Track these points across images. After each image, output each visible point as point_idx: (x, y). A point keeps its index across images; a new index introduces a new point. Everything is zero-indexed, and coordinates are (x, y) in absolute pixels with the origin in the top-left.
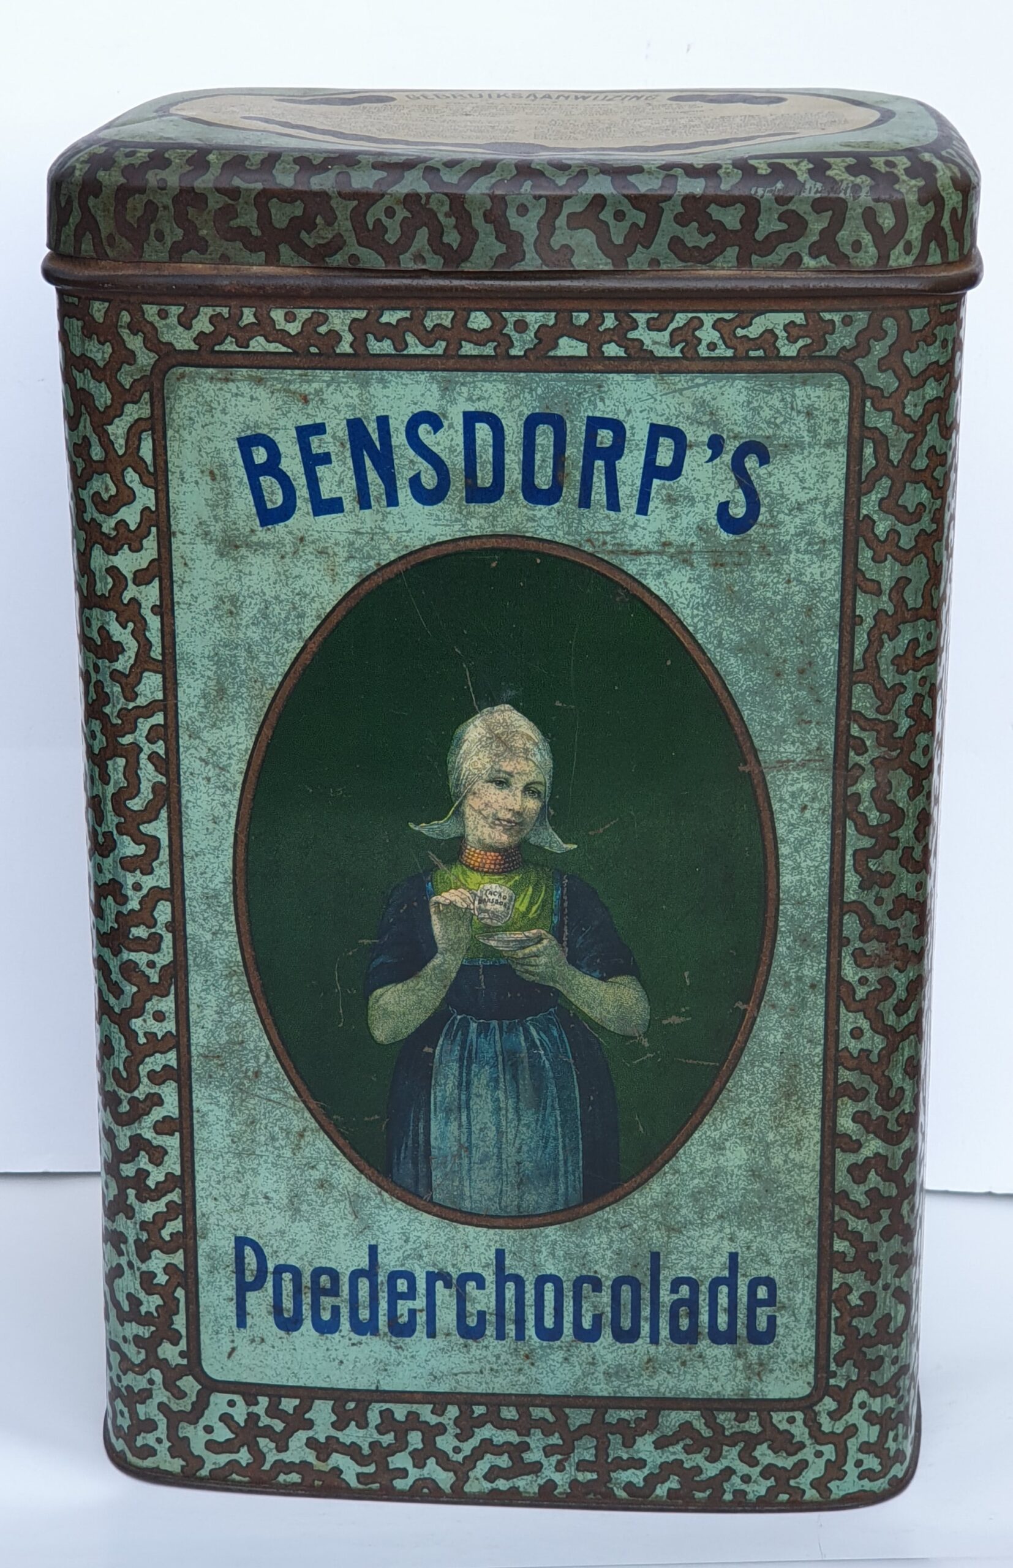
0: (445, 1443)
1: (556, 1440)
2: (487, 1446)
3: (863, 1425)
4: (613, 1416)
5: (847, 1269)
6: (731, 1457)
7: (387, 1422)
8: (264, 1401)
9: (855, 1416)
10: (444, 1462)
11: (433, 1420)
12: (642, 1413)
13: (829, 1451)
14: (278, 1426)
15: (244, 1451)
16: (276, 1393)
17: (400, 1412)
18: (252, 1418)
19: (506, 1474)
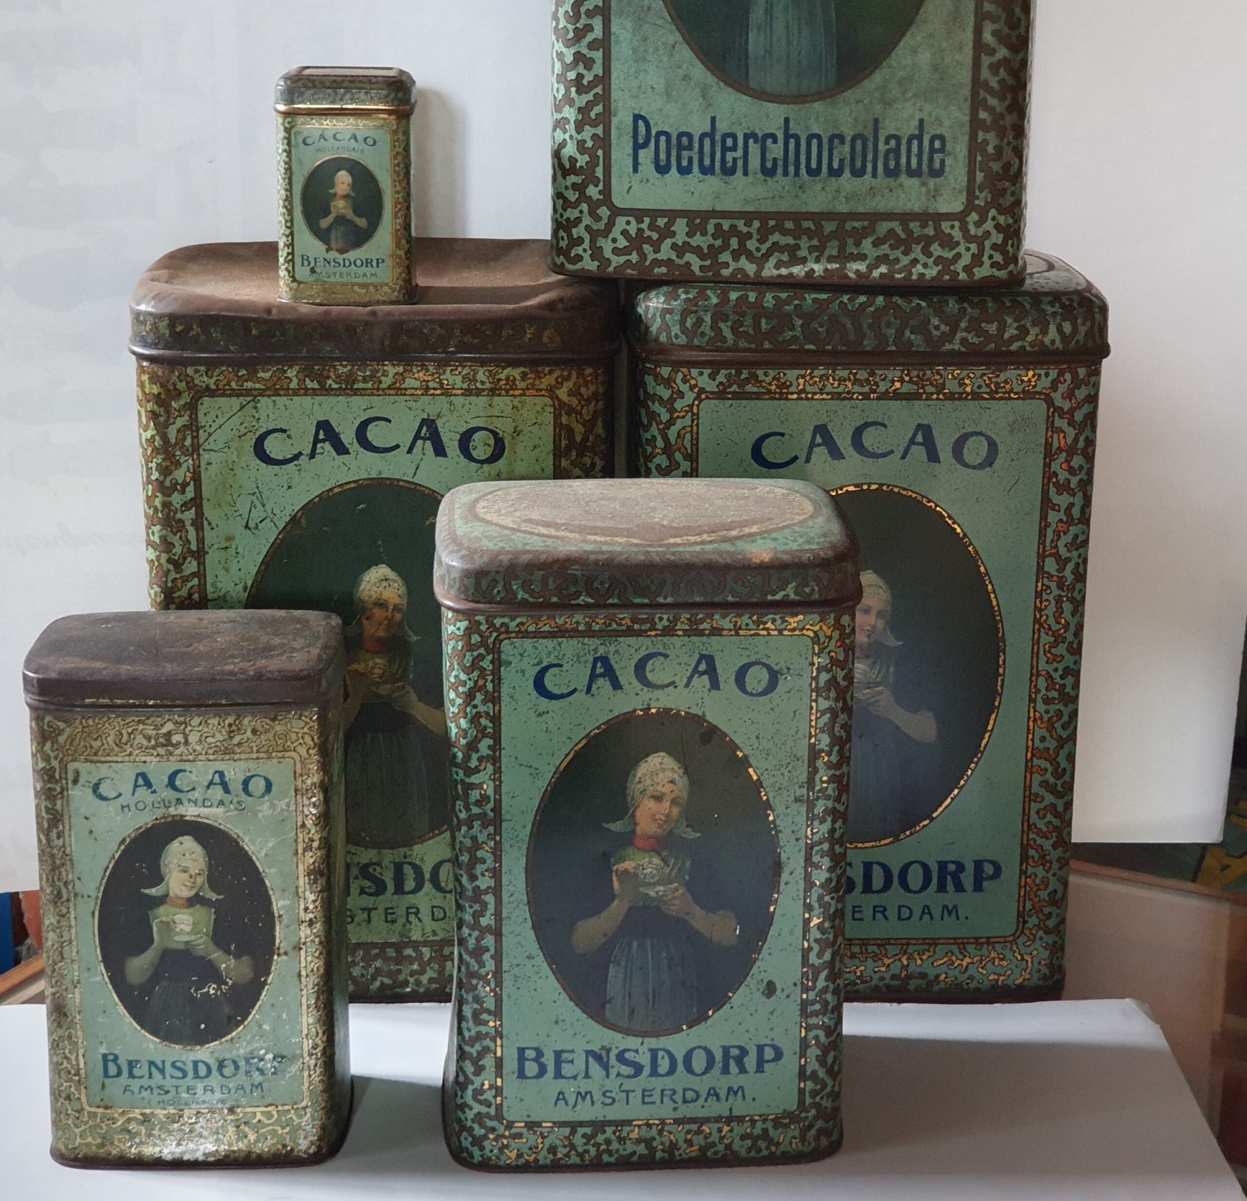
0: (751, 245)
1: (815, 242)
2: (776, 247)
3: (994, 232)
4: (848, 226)
5: (987, 130)
6: (917, 251)
7: (719, 231)
8: (647, 220)
9: (989, 225)
10: (750, 257)
11: (745, 230)
12: (866, 223)
13: (974, 247)
14: (655, 236)
15: (635, 253)
16: (655, 214)
17: (726, 225)
18: (640, 231)
19: (787, 265)
